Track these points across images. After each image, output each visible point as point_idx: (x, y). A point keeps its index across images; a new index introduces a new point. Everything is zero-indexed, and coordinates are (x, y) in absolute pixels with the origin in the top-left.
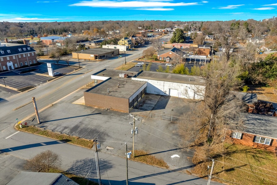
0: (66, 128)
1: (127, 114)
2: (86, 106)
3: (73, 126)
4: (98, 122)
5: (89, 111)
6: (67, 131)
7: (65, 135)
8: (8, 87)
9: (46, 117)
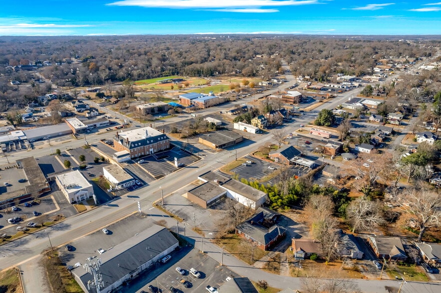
0: (174, 210)
1: (205, 209)
2: (188, 200)
3: (177, 210)
4: (189, 210)
5: (187, 203)
6: (174, 212)
7: (173, 215)
8: (150, 173)
9: (167, 202)
